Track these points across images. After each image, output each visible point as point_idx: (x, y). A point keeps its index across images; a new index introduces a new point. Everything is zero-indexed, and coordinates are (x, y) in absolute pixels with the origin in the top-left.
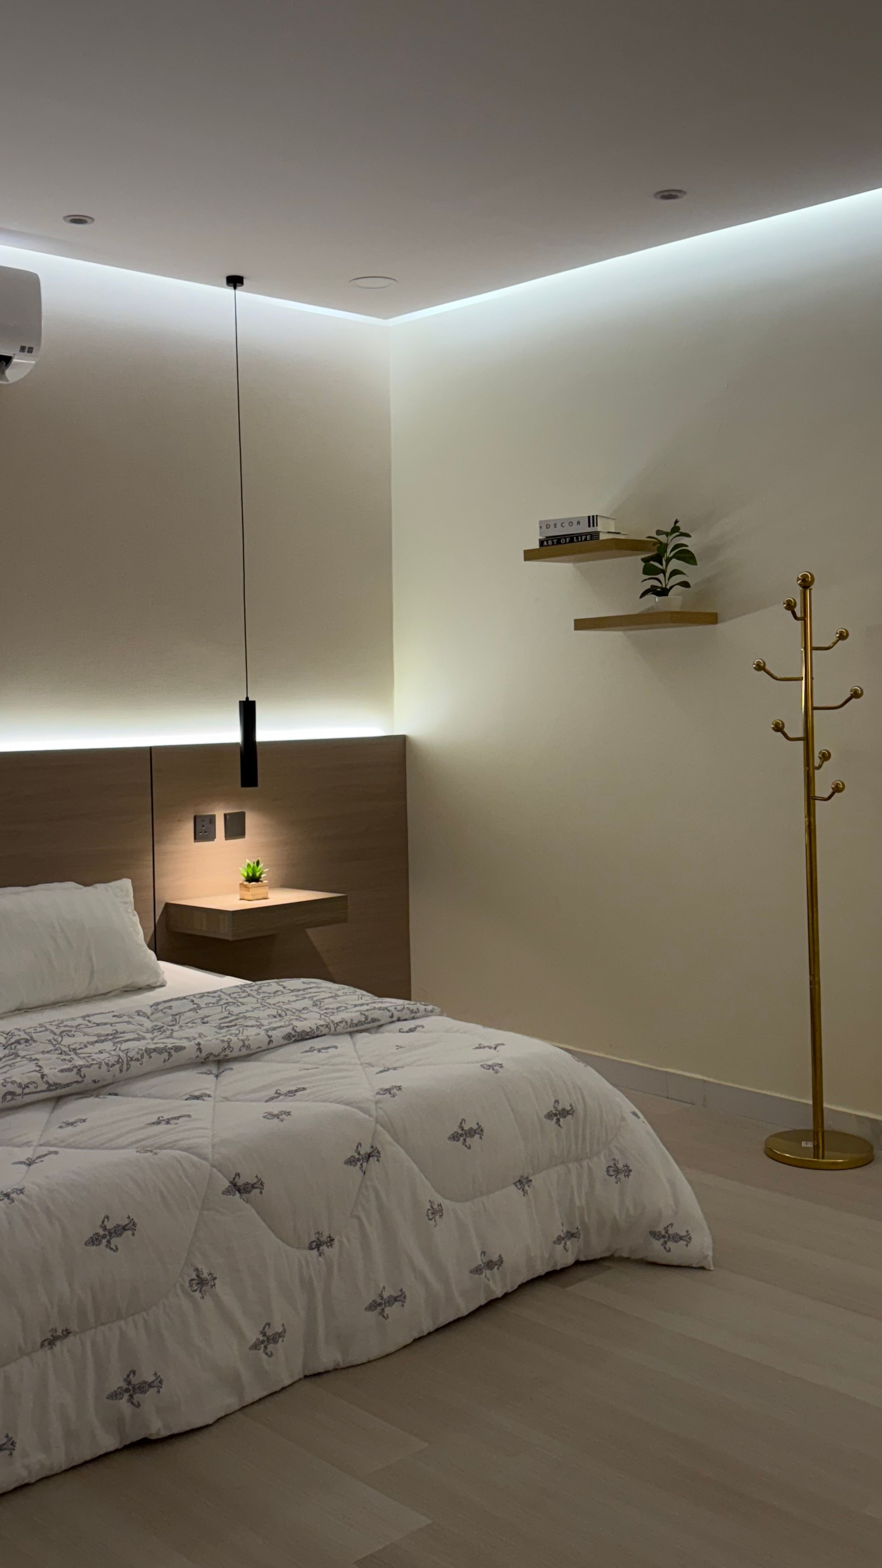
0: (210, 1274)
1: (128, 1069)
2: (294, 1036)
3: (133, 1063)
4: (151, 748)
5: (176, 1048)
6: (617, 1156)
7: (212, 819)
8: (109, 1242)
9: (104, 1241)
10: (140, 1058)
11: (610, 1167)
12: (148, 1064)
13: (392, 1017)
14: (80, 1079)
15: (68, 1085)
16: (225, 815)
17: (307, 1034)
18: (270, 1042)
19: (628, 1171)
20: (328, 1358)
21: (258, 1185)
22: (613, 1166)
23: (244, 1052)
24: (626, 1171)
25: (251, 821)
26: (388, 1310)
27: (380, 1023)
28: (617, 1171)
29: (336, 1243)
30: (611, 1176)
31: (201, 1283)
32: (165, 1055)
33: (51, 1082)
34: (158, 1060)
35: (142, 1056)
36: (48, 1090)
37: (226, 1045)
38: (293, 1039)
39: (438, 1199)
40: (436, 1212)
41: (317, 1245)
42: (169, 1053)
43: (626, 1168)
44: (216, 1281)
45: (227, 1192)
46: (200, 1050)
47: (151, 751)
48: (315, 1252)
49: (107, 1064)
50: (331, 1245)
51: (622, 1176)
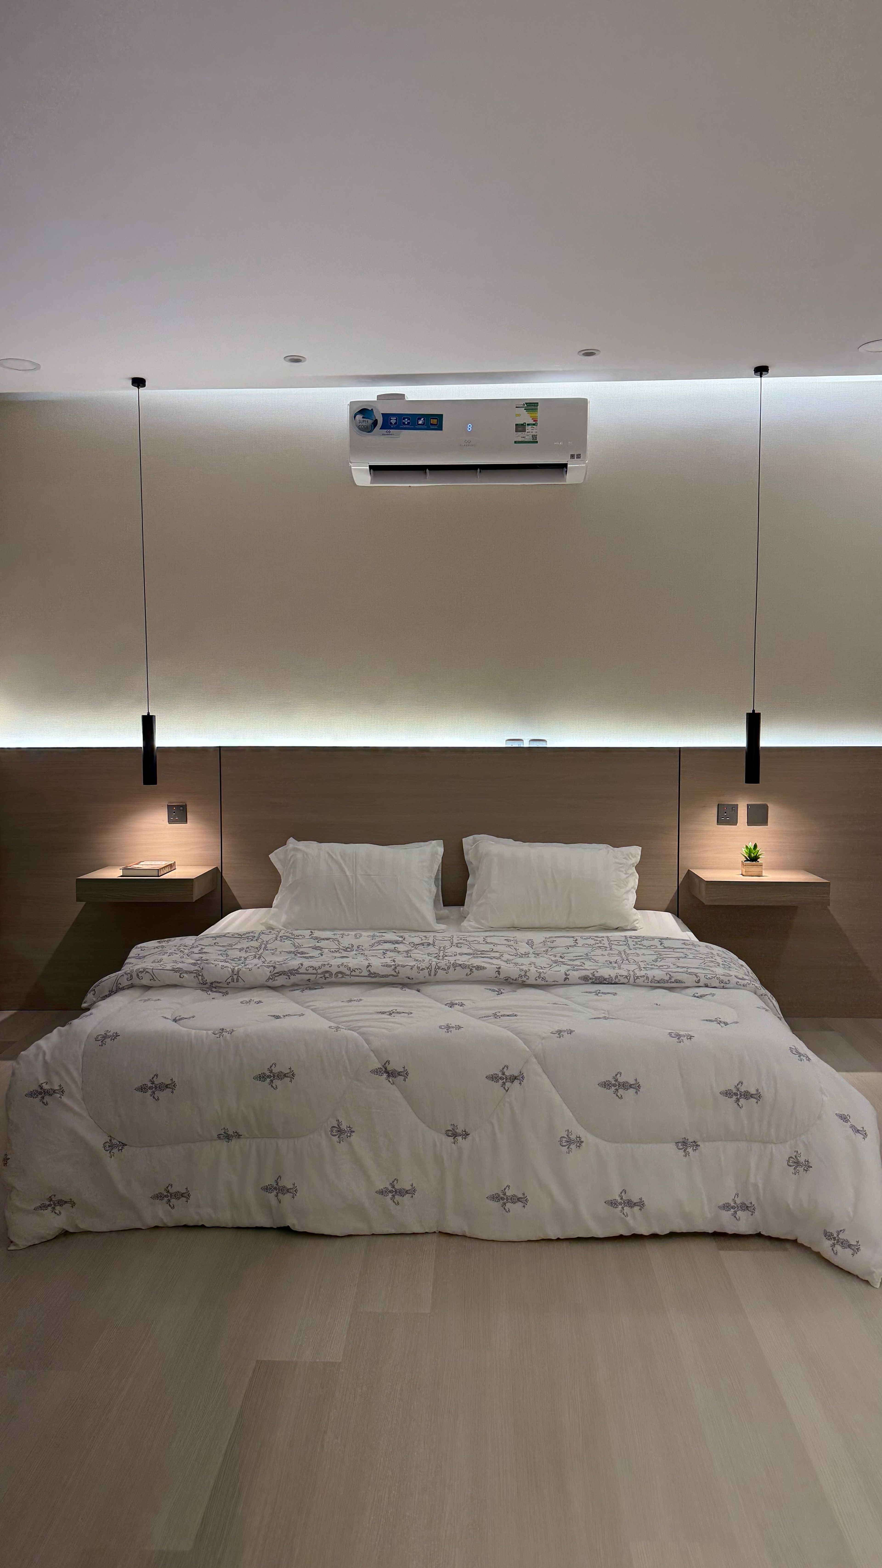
0: (349, 1127)
1: (435, 975)
2: (591, 979)
3: (440, 971)
4: (680, 748)
5: (478, 967)
6: (801, 1149)
7: (735, 808)
8: (272, 1081)
9: (268, 1080)
10: (446, 968)
11: (791, 1157)
12: (452, 975)
13: (698, 982)
14: (395, 974)
15: (383, 976)
16: (748, 805)
17: (605, 979)
18: (566, 979)
19: (807, 1166)
20: (454, 1225)
21: (404, 1074)
22: (794, 1157)
23: (540, 982)
24: (806, 1166)
25: (773, 812)
26: (509, 1205)
27: (683, 985)
28: (798, 1163)
29: (469, 1137)
30: (790, 1166)
31: (339, 1131)
32: (468, 971)
33: (372, 971)
34: (461, 973)
35: (449, 968)
36: (369, 976)
37: (523, 973)
38: (590, 981)
39: (579, 1131)
40: (572, 1142)
41: (453, 1134)
42: (471, 970)
43: (807, 1163)
44: (353, 1134)
45: (376, 1072)
46: (499, 973)
47: (680, 750)
48: (451, 1139)
49: (418, 968)
50: (465, 1138)
51: (801, 1169)
